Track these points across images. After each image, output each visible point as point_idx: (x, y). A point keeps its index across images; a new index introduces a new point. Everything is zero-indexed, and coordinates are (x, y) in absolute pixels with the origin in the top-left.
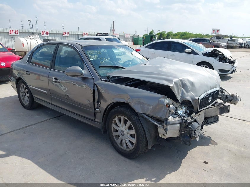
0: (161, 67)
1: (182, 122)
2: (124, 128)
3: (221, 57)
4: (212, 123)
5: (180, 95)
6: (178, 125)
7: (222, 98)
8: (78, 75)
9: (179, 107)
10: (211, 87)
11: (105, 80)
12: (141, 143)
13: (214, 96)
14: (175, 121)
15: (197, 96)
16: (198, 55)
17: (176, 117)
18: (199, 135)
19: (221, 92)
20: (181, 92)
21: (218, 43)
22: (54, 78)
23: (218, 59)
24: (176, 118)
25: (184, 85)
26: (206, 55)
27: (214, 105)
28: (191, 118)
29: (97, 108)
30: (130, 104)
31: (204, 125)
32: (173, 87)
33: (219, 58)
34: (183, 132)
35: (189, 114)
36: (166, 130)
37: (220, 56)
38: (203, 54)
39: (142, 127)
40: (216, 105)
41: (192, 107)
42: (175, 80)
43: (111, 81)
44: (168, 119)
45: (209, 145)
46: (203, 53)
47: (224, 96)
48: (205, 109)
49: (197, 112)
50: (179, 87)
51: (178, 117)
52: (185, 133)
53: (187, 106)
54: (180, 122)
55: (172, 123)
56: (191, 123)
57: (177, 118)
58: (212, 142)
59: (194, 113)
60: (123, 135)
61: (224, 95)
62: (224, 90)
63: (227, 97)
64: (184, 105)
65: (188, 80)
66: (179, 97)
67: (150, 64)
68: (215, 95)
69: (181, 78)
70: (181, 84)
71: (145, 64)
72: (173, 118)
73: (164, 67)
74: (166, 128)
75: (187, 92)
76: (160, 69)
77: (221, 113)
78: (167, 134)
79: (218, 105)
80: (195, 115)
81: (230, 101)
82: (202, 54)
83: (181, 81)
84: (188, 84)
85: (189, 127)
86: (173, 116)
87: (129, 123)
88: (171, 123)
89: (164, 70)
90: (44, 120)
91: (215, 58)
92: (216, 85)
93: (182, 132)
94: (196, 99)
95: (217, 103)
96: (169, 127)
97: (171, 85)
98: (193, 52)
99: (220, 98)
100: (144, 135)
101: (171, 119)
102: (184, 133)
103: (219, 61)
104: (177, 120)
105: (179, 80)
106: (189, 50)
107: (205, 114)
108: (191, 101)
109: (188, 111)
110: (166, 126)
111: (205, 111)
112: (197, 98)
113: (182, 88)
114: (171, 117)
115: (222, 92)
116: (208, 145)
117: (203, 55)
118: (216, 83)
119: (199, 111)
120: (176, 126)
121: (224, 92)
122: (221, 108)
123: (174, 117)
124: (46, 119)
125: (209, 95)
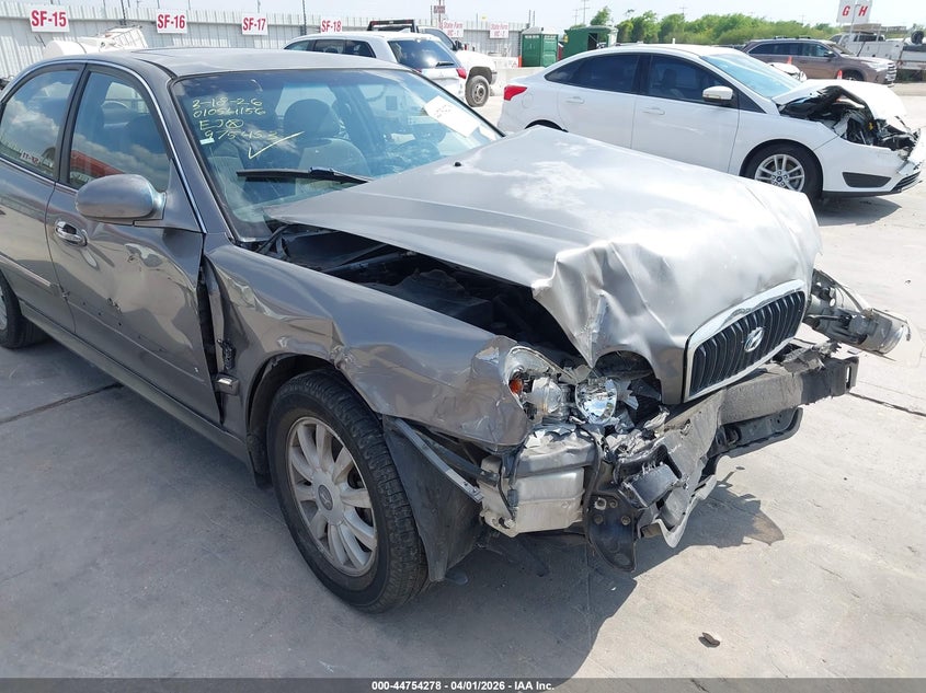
0: (525, 179)
1: (592, 458)
2: (330, 477)
3: (857, 123)
4: (762, 441)
5: (594, 327)
6: (573, 475)
7: (823, 323)
8: (135, 219)
9: (586, 382)
10: (760, 278)
11: (254, 240)
12: (393, 554)
13: (775, 323)
14: (558, 456)
15: (678, 331)
16: (760, 110)
17: (568, 434)
18: (689, 510)
19: (820, 297)
20: (595, 311)
21: (861, 58)
22: (62, 224)
23: (843, 127)
24: (566, 440)
25: (615, 280)
26: (793, 110)
27: (778, 359)
28: (645, 438)
29: (225, 374)
30: (343, 367)
31: (724, 453)
32: (547, 291)
33: (851, 123)
34: (600, 503)
35: (639, 418)
36: (510, 501)
37: (853, 115)
38: (782, 108)
39: (395, 483)
40: (789, 359)
41: (655, 384)
42: (565, 255)
43: (280, 248)
44: (522, 447)
45: (746, 539)
46: (783, 103)
47: (832, 313)
48: (728, 386)
49: (679, 407)
50: (589, 287)
51: (580, 436)
52: (609, 509)
53: (630, 376)
54: (583, 459)
55: (542, 467)
56: (636, 468)
57: (573, 442)
58: (758, 525)
59: (665, 414)
60: (329, 507)
61: (831, 310)
62: (833, 284)
63: (845, 319)
64: (614, 372)
65: (641, 253)
66: (585, 341)
67: (478, 165)
68: (781, 317)
69: (600, 244)
70: (599, 274)
71: (457, 165)
72: (550, 437)
73: (540, 179)
74: (513, 492)
75: (632, 308)
76: (516, 192)
77: (811, 396)
78: (513, 518)
79: (798, 360)
80: (666, 422)
81: (859, 340)
82: (778, 106)
83: (602, 256)
84: (638, 272)
85: (625, 490)
86: (551, 427)
87: (346, 457)
88: (534, 468)
89: (534, 197)
90: (60, 398)
91: (831, 123)
92: (793, 268)
93: (597, 507)
94: (675, 348)
95: (796, 347)
96: (524, 487)
97: (538, 283)
98: (740, 101)
99: (815, 325)
100: (409, 522)
101: (538, 445)
102: (603, 508)
103: (848, 139)
104: (569, 451)
105: (585, 257)
106: (723, 92)
107: (724, 407)
108: (647, 354)
109: (633, 403)
110: (510, 483)
111: (726, 396)
112: (680, 341)
113: (604, 292)
114: (540, 434)
115: (825, 296)
116: (739, 543)
117: (782, 113)
118: (797, 259)
119: (688, 398)
120: (563, 480)
121: (835, 297)
122: (812, 373)
123: (558, 437)
124: (67, 394)
125: (750, 322)
